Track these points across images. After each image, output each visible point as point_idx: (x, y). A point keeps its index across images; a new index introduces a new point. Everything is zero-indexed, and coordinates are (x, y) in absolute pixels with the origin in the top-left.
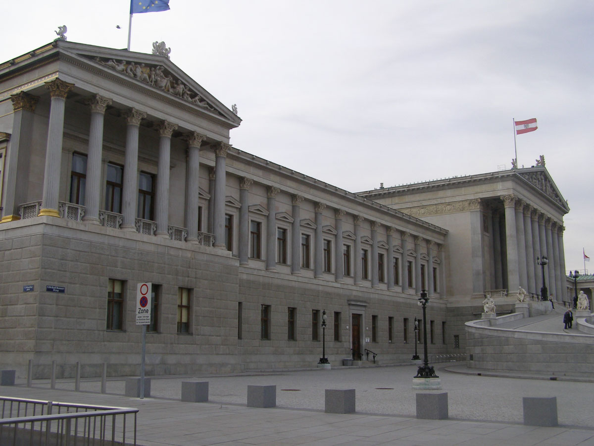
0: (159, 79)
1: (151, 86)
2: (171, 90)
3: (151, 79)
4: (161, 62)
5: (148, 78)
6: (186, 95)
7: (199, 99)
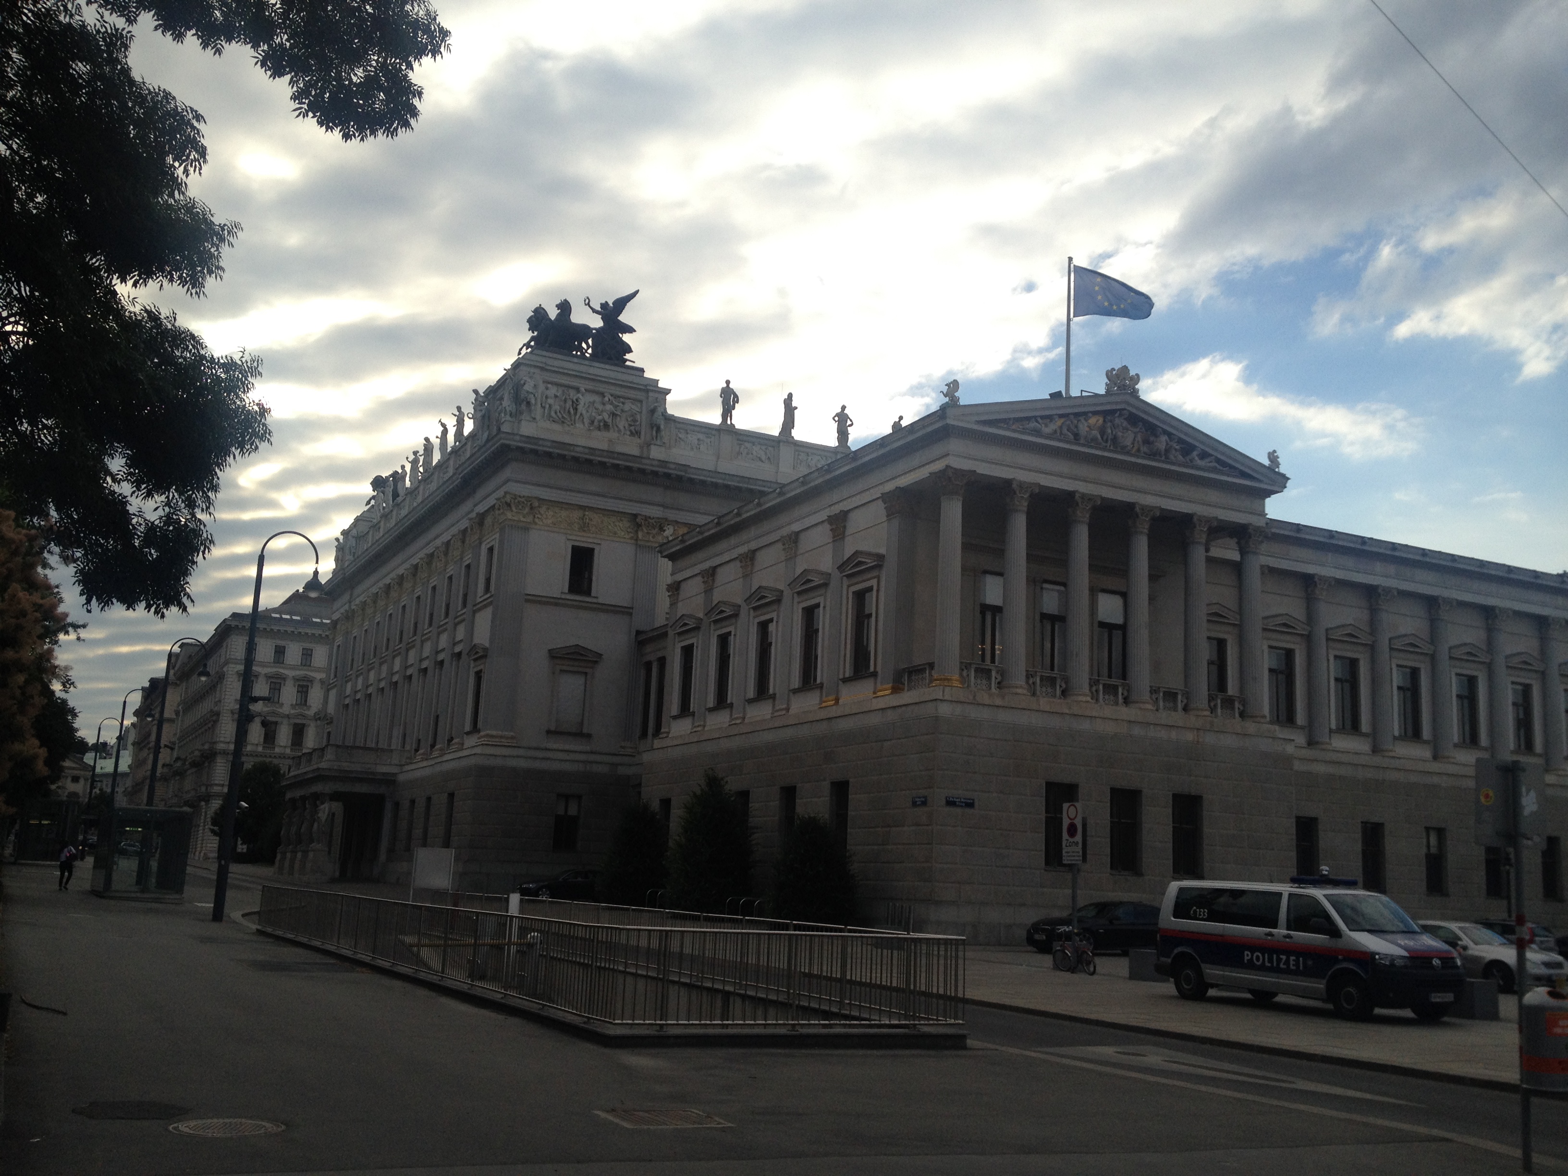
0: (1120, 434)
1: (1104, 449)
2: (1144, 449)
3: (1105, 438)
4: (1121, 403)
5: (1099, 437)
6: (1174, 452)
7: (1198, 455)
